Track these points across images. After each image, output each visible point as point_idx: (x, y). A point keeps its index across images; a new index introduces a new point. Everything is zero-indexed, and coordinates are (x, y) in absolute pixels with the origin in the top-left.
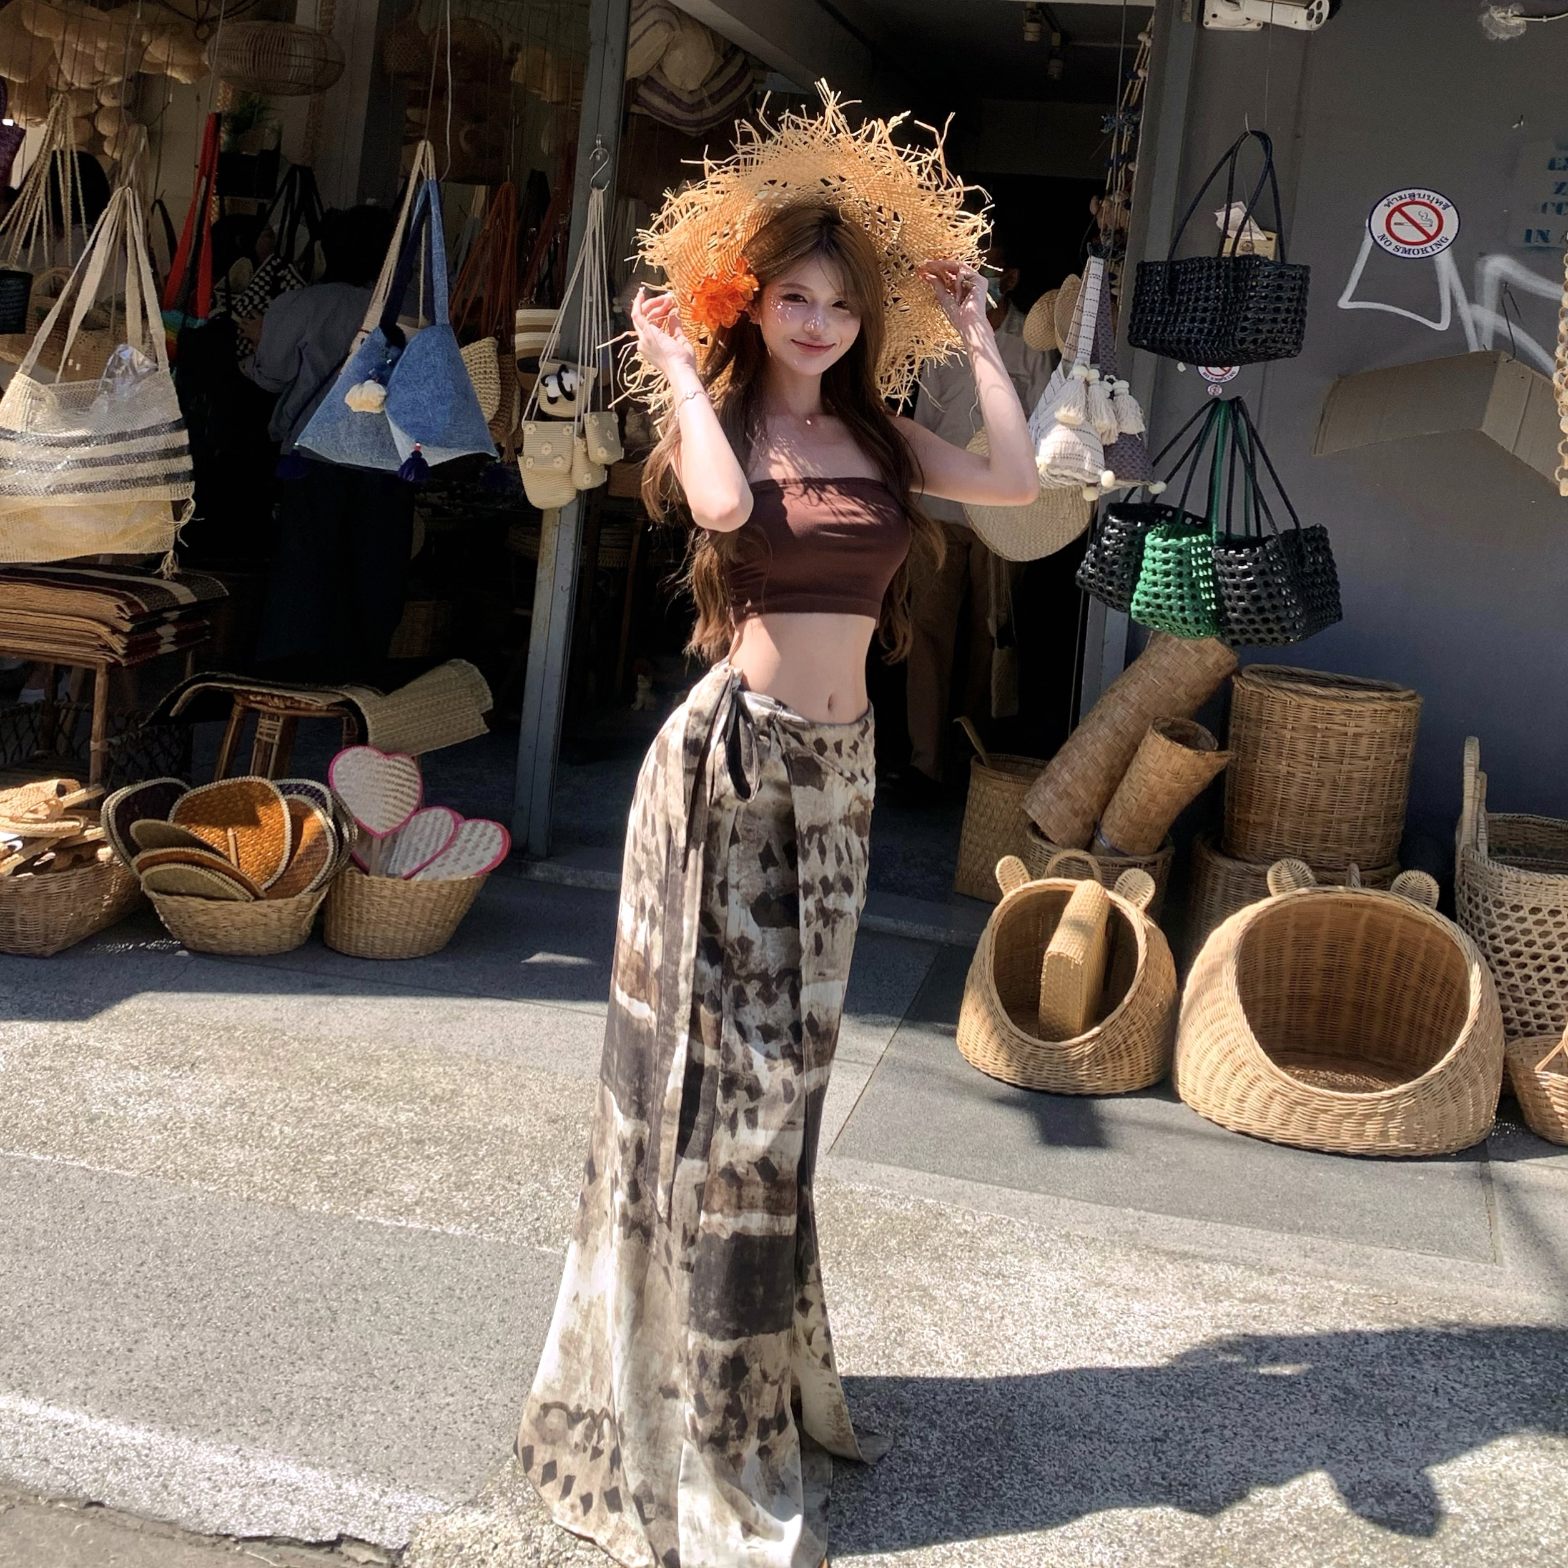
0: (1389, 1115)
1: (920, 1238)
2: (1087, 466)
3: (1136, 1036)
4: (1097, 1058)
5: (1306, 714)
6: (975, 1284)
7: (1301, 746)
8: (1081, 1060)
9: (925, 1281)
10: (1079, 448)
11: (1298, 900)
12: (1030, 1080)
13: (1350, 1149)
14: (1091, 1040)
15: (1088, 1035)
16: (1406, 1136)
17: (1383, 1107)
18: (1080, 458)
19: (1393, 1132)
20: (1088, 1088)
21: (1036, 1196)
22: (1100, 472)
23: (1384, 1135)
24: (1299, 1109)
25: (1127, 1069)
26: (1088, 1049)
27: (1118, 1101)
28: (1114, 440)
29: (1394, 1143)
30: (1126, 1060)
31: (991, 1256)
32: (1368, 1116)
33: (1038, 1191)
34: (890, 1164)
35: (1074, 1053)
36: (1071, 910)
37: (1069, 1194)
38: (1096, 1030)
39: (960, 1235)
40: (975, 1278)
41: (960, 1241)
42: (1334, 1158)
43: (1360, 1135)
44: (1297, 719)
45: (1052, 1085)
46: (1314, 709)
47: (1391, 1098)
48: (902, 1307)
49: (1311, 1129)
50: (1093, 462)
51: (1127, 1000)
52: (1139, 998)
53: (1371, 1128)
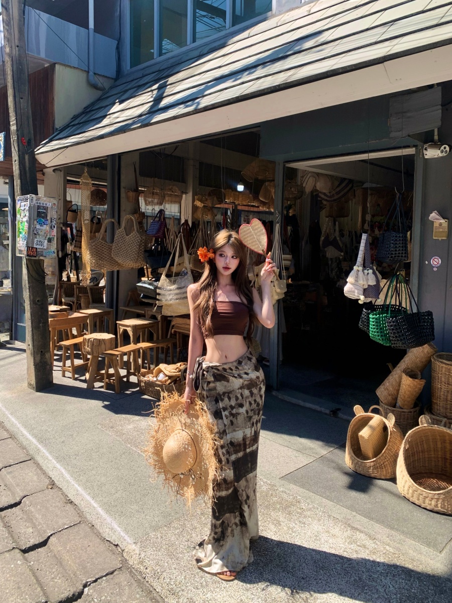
0: (438, 499)
1: (287, 507)
2: (356, 294)
3: (387, 463)
4: (375, 467)
5: (444, 370)
6: (296, 524)
7: (443, 379)
8: (370, 467)
9: (281, 519)
10: (353, 289)
11: (424, 428)
12: (357, 470)
13: (428, 508)
14: (373, 461)
15: (372, 460)
16: (443, 507)
17: (436, 497)
18: (354, 292)
19: (439, 505)
20: (373, 475)
21: (331, 503)
22: (360, 296)
23: (436, 506)
24: (416, 492)
25: (385, 472)
26: (372, 464)
27: (381, 481)
28: (366, 287)
29: (440, 508)
30: (384, 469)
31: (305, 517)
32: (432, 499)
33: (333, 502)
34: (296, 485)
35: (368, 465)
36: (372, 423)
37: (341, 504)
38: (375, 459)
39: (300, 509)
40: (297, 522)
41: (299, 511)
42: (423, 510)
43: (431, 504)
44: (442, 371)
45: (362, 473)
46: (446, 368)
47: (438, 494)
48: (268, 524)
49: (418, 499)
50: (358, 293)
51: (383, 452)
52: (387, 451)
53: (433, 502)
